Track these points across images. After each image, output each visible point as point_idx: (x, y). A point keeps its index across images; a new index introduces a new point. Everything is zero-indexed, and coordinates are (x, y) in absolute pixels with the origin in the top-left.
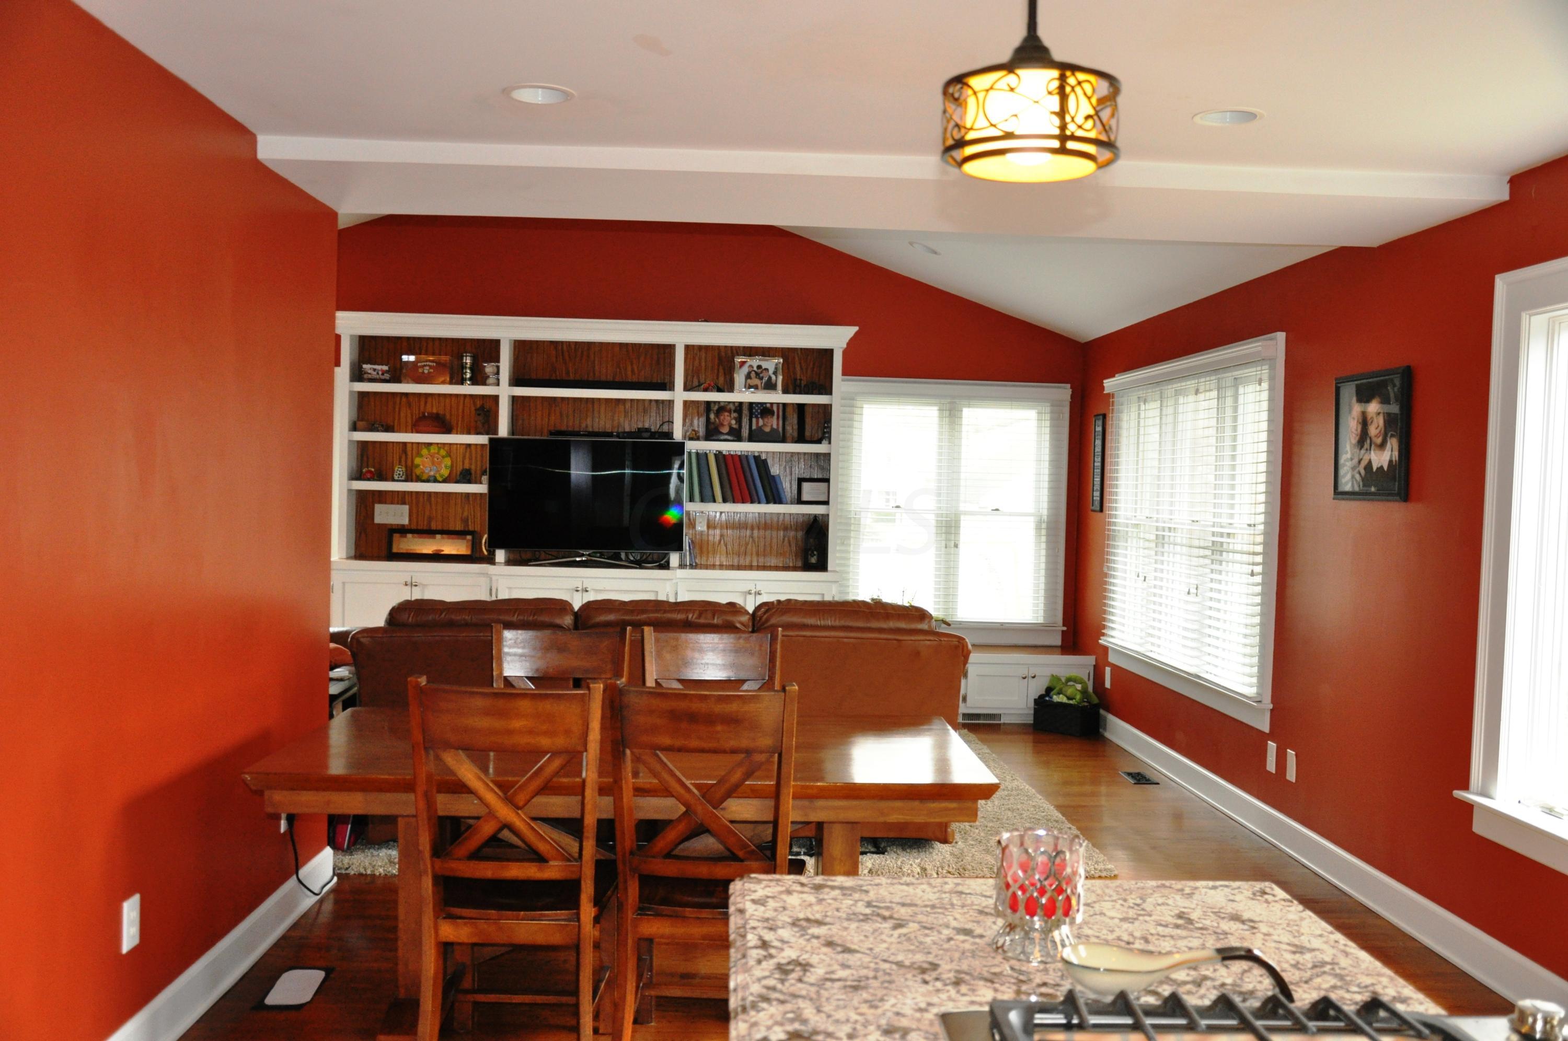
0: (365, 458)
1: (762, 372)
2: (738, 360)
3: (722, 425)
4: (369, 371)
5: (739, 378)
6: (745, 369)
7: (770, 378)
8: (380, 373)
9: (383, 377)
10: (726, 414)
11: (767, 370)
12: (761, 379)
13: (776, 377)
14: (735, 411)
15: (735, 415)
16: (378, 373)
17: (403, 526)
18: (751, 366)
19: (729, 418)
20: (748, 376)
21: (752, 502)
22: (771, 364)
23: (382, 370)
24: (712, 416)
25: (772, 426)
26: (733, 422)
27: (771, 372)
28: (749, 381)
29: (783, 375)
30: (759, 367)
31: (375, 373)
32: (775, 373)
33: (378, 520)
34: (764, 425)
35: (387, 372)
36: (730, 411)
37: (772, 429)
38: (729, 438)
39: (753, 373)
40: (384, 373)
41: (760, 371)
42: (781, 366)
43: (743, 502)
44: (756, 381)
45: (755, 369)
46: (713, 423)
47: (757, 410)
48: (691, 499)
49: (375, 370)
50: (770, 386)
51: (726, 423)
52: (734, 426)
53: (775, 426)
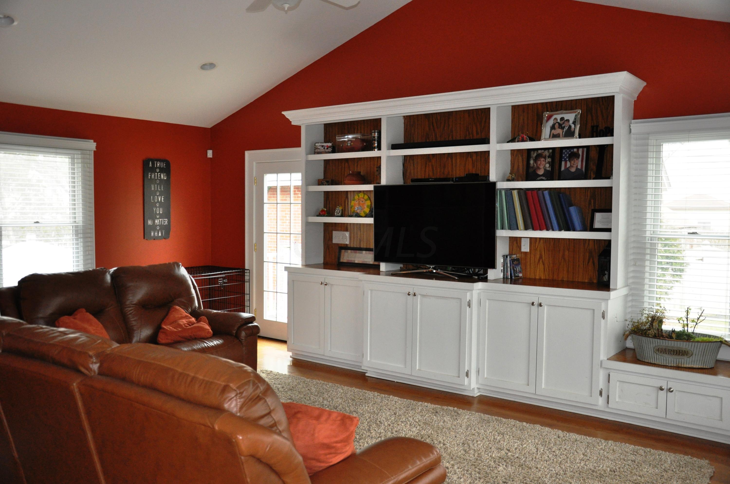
0: (328, 202)
1: (564, 123)
2: (546, 114)
3: (539, 168)
4: (319, 148)
5: (546, 130)
6: (551, 122)
7: (570, 127)
8: (326, 148)
9: (327, 151)
10: (542, 159)
11: (568, 121)
12: (563, 128)
13: (575, 126)
14: (549, 157)
15: (549, 160)
16: (324, 148)
17: (347, 245)
18: (556, 119)
19: (544, 163)
20: (553, 128)
21: (548, 230)
22: (570, 117)
23: (327, 146)
24: (532, 162)
25: (577, 166)
26: (548, 165)
27: (571, 122)
28: (553, 131)
29: (581, 124)
30: (562, 119)
31: (323, 148)
32: (574, 123)
33: (335, 241)
34: (571, 166)
35: (330, 147)
36: (545, 158)
37: (577, 169)
38: (544, 178)
39: (557, 124)
40: (328, 147)
41: (562, 122)
42: (579, 116)
43: (541, 229)
44: (558, 131)
45: (559, 121)
46: (532, 167)
47: (566, 154)
48: (502, 228)
49: (322, 146)
50: (569, 134)
51: (542, 167)
52: (548, 169)
53: (579, 167)
